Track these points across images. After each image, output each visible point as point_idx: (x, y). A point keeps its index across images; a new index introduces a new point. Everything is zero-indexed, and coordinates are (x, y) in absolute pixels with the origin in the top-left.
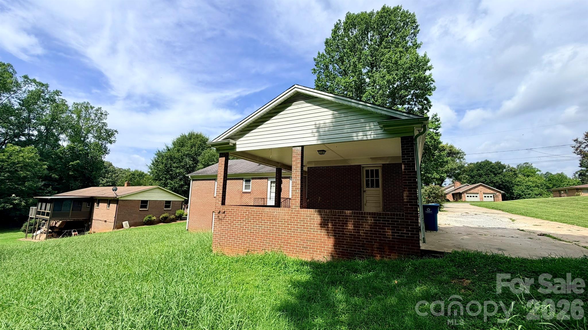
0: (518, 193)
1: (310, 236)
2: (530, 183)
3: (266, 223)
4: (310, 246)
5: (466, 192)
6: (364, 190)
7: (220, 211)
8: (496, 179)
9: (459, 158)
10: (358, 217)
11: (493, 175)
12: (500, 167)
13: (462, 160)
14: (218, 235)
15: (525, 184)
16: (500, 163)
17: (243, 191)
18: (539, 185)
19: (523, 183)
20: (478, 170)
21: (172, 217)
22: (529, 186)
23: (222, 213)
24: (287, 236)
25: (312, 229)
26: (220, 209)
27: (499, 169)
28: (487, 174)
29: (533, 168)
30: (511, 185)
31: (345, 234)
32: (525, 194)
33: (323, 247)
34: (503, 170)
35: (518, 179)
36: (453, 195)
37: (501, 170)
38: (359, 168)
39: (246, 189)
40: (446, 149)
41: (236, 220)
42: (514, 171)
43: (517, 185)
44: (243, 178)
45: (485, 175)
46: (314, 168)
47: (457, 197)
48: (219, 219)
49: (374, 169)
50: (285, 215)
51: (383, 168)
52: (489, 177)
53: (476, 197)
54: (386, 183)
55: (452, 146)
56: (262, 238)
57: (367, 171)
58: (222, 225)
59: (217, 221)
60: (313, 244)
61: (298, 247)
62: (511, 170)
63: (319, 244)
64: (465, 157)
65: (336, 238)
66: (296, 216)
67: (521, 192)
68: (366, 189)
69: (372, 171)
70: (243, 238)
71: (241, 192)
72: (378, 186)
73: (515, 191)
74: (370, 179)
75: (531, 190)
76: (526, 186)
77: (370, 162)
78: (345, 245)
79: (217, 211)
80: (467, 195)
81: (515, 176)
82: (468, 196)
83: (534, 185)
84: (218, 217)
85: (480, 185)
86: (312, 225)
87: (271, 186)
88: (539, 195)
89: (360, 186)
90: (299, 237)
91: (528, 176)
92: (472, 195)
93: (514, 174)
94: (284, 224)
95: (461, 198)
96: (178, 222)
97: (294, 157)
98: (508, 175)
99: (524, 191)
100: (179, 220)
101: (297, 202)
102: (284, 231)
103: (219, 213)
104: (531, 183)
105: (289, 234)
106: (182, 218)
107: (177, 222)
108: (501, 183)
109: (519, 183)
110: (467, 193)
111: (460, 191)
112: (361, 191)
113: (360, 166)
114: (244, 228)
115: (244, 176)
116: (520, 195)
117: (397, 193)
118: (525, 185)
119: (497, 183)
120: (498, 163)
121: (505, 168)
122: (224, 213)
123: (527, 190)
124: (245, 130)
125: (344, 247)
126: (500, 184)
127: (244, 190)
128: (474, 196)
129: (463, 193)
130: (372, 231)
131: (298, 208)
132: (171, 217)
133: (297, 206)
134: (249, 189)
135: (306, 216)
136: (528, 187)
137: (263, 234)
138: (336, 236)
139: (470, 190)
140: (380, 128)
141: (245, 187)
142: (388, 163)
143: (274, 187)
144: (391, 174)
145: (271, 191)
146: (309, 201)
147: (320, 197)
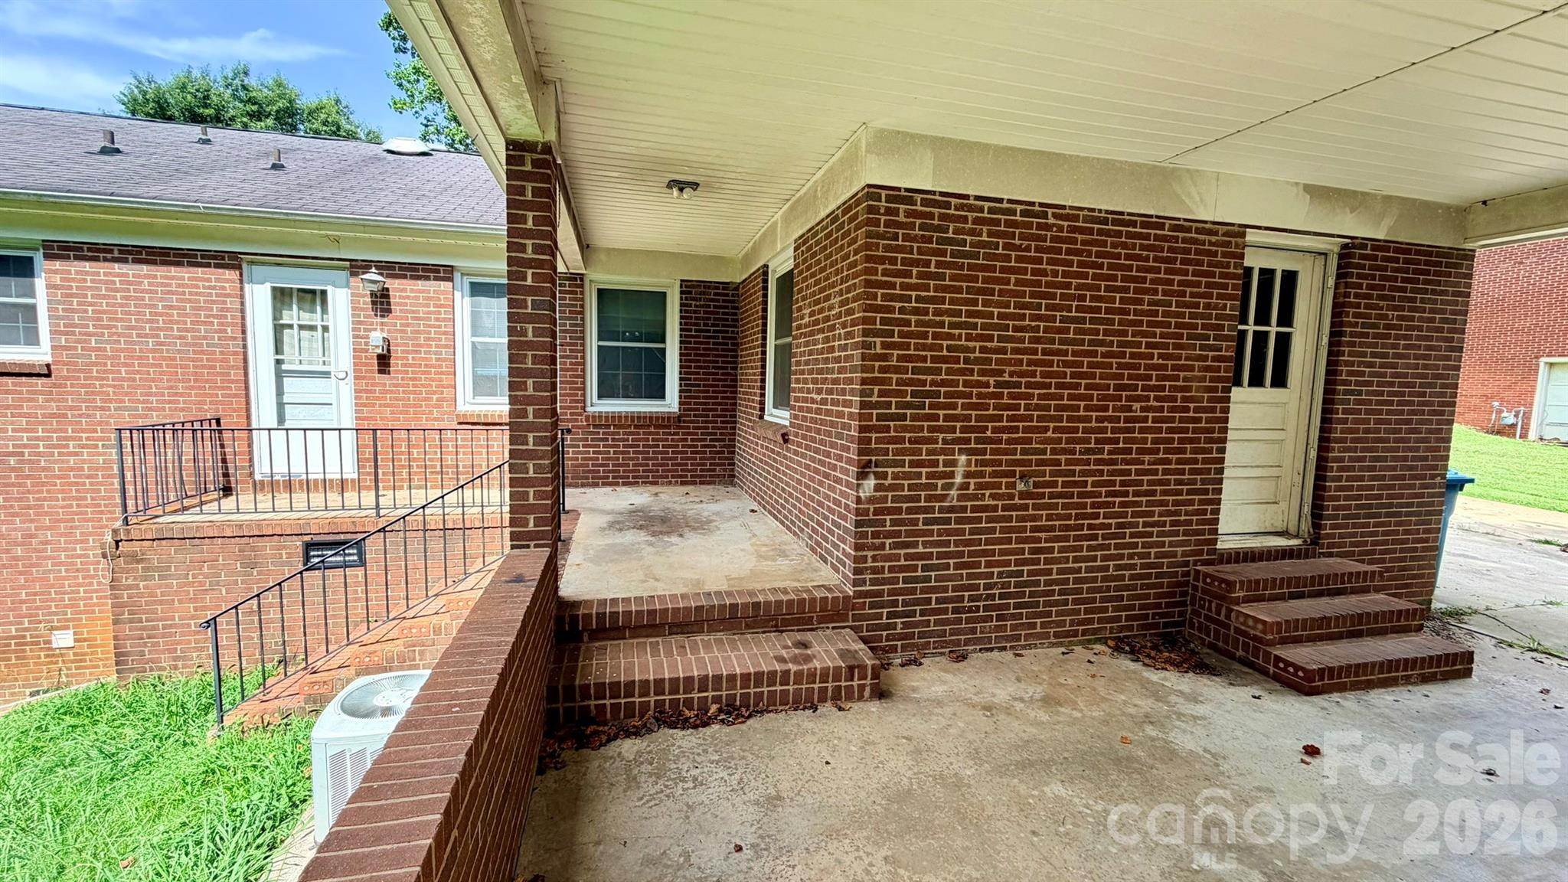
38: (1234, 243)
69: (1268, 278)
72: (1280, 376)
142: (1381, 235)
143: (305, 334)
144: (1382, 309)
145: (284, 367)
146: (877, 488)
147: (963, 458)
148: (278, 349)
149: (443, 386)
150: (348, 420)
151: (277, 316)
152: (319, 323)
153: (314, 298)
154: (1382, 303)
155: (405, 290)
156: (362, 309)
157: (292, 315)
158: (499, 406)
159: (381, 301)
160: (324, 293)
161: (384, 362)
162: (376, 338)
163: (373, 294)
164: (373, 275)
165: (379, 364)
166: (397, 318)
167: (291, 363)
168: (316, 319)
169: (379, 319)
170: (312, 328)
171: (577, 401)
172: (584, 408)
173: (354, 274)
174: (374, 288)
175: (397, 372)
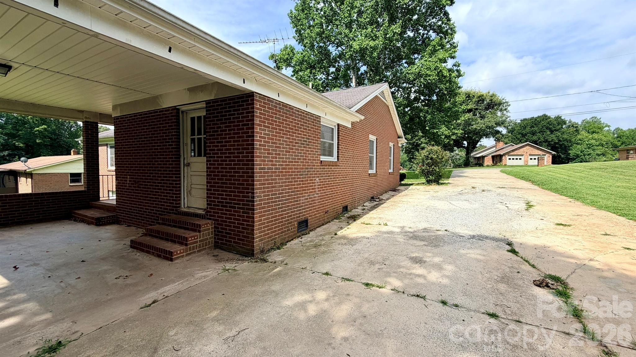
0: (576, 153)
2: (593, 142)
5: (508, 153)
8: (553, 137)
9: (501, 110)
11: (549, 133)
12: (560, 121)
13: (505, 112)
15: (587, 142)
16: (560, 118)
18: (605, 143)
19: (584, 141)
20: (532, 127)
27: (558, 125)
28: (542, 132)
29: (602, 123)
30: (569, 144)
32: (584, 155)
34: (562, 125)
35: (579, 137)
36: (493, 157)
37: (560, 126)
40: (485, 98)
42: (577, 127)
43: (577, 144)
45: (539, 132)
47: (497, 159)
49: (201, 114)
52: (544, 134)
53: (520, 159)
55: (493, 95)
62: (573, 126)
64: (509, 108)
67: (579, 152)
73: (573, 151)
75: (594, 150)
76: (587, 145)
80: (508, 157)
81: (577, 133)
82: (510, 159)
83: (598, 143)
85: (526, 145)
88: (602, 155)
91: (593, 132)
92: (515, 157)
93: (575, 131)
95: (501, 161)
98: (568, 132)
104: (595, 141)
108: (557, 141)
109: (579, 142)
110: (509, 155)
111: (501, 153)
116: (578, 156)
119: (552, 141)
120: (558, 118)
121: (565, 124)
126: (555, 143)
128: (517, 159)
129: (504, 155)
136: (590, 146)
139: (513, 151)
142: (212, 98)
144: (218, 124)
146: (118, 183)
147: (128, 177)
154: (218, 122)
158: (114, 168)
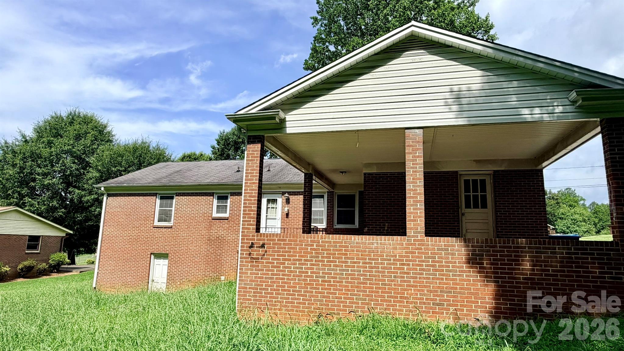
0: (562, 230)
1: (446, 284)
2: (576, 216)
3: (355, 263)
4: (449, 301)
6: (463, 212)
7: (252, 243)
10: (537, 248)
14: (250, 288)
15: (571, 217)
17: (213, 216)
18: (587, 219)
19: (568, 216)
21: (44, 265)
22: (576, 220)
23: (257, 247)
24: (400, 285)
25: (450, 271)
26: (254, 239)
29: (576, 196)
30: (554, 219)
31: (515, 278)
32: (570, 231)
33: (473, 302)
35: (561, 210)
38: (455, 175)
39: (218, 212)
41: (290, 260)
42: (557, 199)
43: (560, 218)
44: (213, 193)
46: (376, 174)
48: (252, 258)
49: (478, 178)
50: (396, 248)
51: (494, 177)
54: (500, 201)
56: (349, 290)
57: (467, 182)
58: (259, 270)
59: (246, 262)
60: (454, 297)
61: (424, 303)
62: (553, 198)
63: (467, 298)
65: (498, 286)
66: (417, 249)
67: (566, 228)
68: (464, 209)
69: (475, 181)
70: (307, 292)
71: (210, 218)
72: (484, 206)
73: (558, 226)
74: (471, 194)
75: (578, 226)
77: (474, 167)
78: (516, 296)
79: (247, 243)
81: (558, 206)
83: (581, 219)
84: (250, 254)
86: (451, 265)
87: (268, 208)
88: (587, 233)
89: (457, 206)
90: (425, 287)
93: (556, 203)
94: (393, 264)
96: (55, 275)
97: (408, 146)
98: (550, 204)
99: (569, 227)
100: (55, 272)
101: (418, 225)
102: (395, 277)
103: (251, 247)
104: (578, 215)
105: (405, 281)
106: (60, 269)
107: (51, 277)
109: (563, 216)
112: (459, 214)
113: (456, 172)
114: (309, 274)
115: (216, 189)
117: (519, 216)
118: (571, 219)
122: (263, 246)
123: (573, 226)
124: (303, 95)
125: (514, 300)
127: (215, 215)
130: (564, 271)
131: (421, 236)
132: (41, 266)
133: (419, 233)
134: (226, 212)
135: (438, 249)
136: (575, 222)
137: (351, 283)
138: (498, 282)
140: (569, 103)
141: (217, 208)
142: (503, 169)
143: (272, 209)
144: (508, 186)
145: (268, 217)
146: (368, 230)
147: (387, 224)
148: (267, 213)
149: (299, 221)
150: (279, 226)
151: (267, 205)
152: (275, 207)
153: (274, 201)
155: (293, 198)
156: (284, 203)
157: (270, 205)
159: (288, 201)
160: (277, 199)
161: (287, 215)
162: (286, 209)
163: (286, 199)
164: (287, 195)
165: (286, 216)
166: (291, 204)
167: (269, 216)
168: (274, 206)
169: (287, 205)
170: (273, 208)
171: (331, 225)
172: (333, 226)
173: (283, 195)
174: (286, 198)
175: (290, 218)
